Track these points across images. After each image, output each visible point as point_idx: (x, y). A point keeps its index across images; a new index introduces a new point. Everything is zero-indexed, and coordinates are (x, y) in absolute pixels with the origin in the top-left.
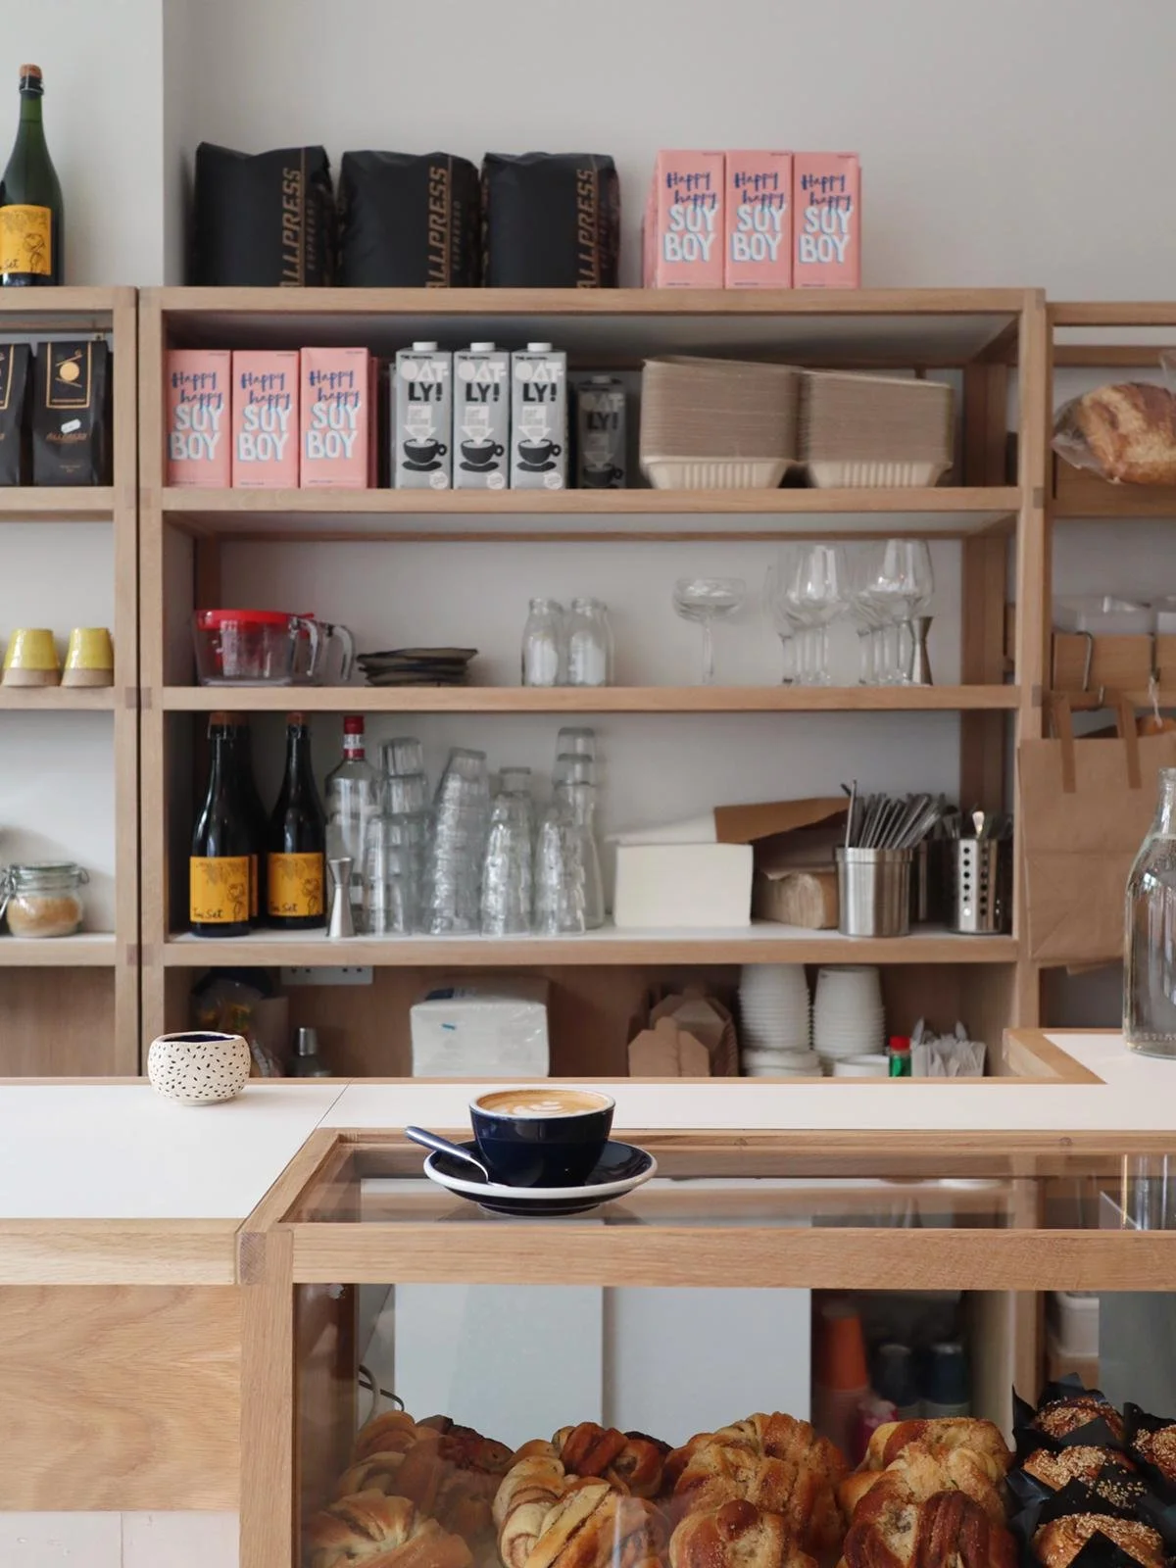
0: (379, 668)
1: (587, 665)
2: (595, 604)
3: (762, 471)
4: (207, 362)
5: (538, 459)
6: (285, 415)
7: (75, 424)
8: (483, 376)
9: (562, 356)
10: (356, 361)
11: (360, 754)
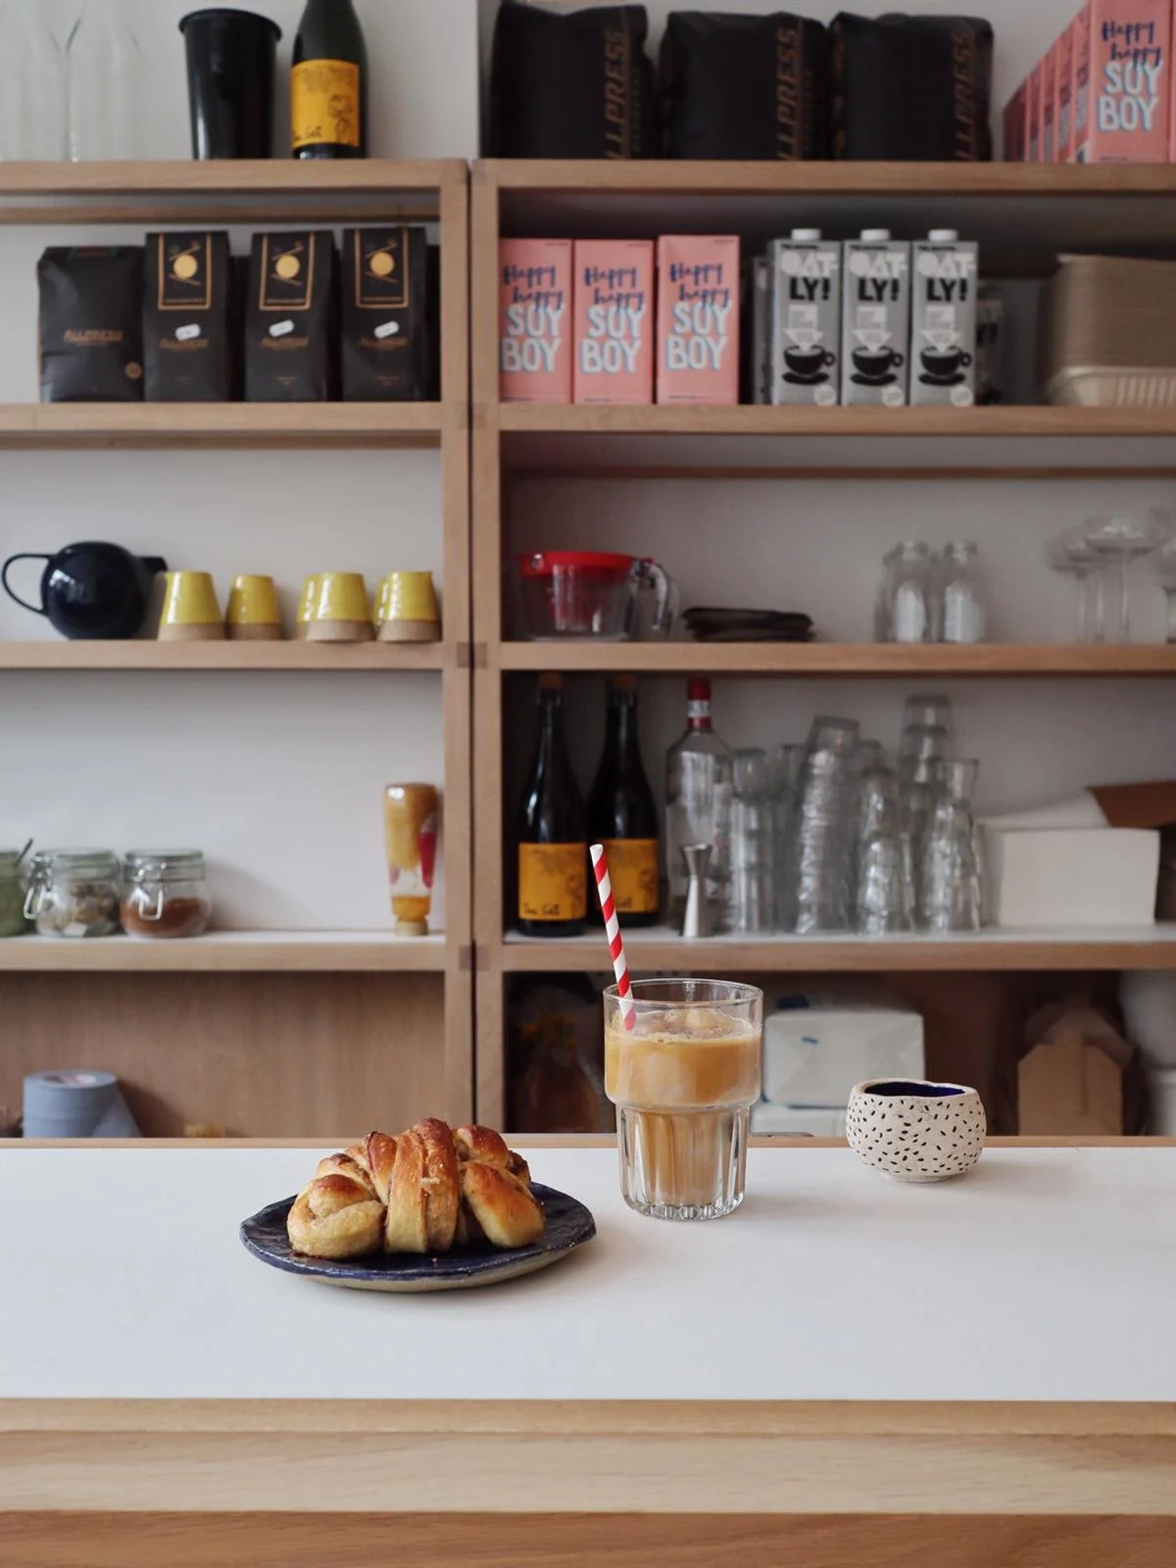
0: (706, 624)
1: (961, 620)
2: (972, 549)
4: (548, 253)
5: (942, 371)
6: (637, 317)
7: (391, 328)
8: (879, 270)
9: (973, 246)
10: (726, 251)
11: (706, 723)
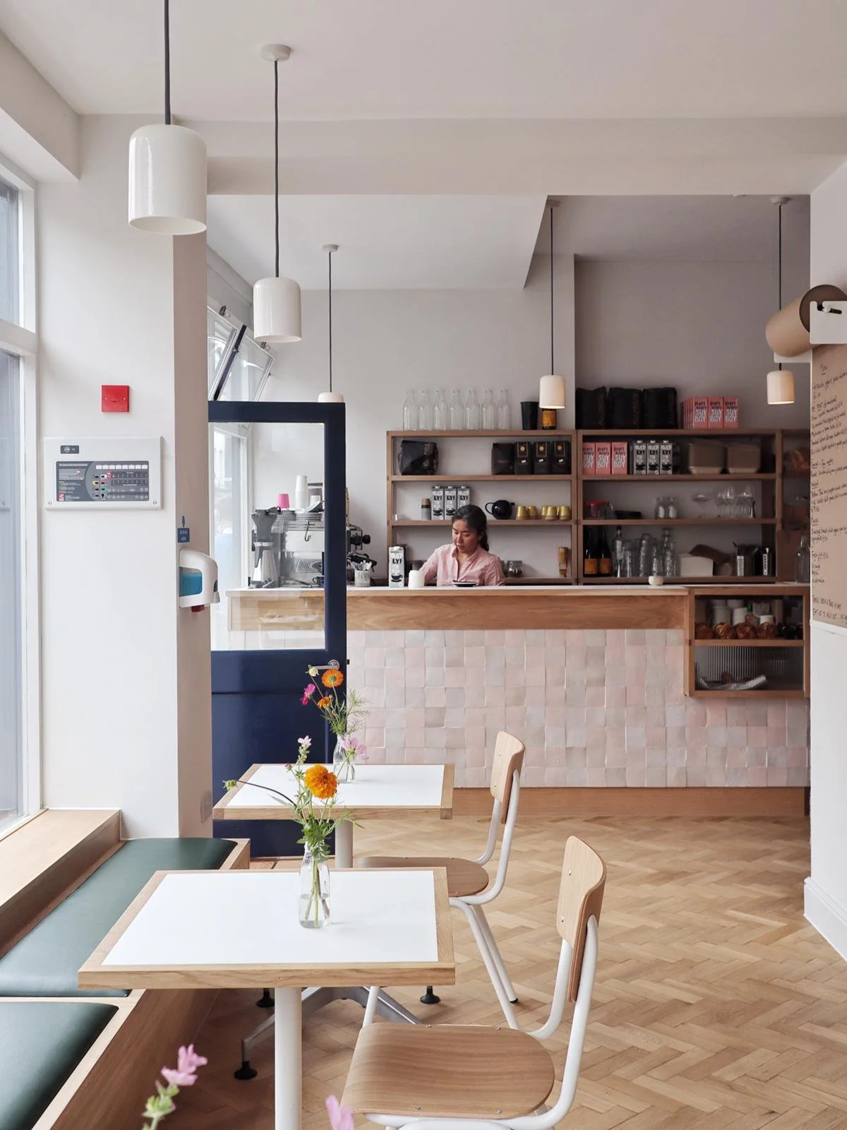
0: (620, 515)
1: (672, 514)
2: (674, 499)
3: (716, 470)
4: (591, 445)
5: (666, 467)
6: (608, 457)
7: (562, 460)
8: (653, 448)
9: (671, 444)
10: (625, 445)
11: (621, 534)
